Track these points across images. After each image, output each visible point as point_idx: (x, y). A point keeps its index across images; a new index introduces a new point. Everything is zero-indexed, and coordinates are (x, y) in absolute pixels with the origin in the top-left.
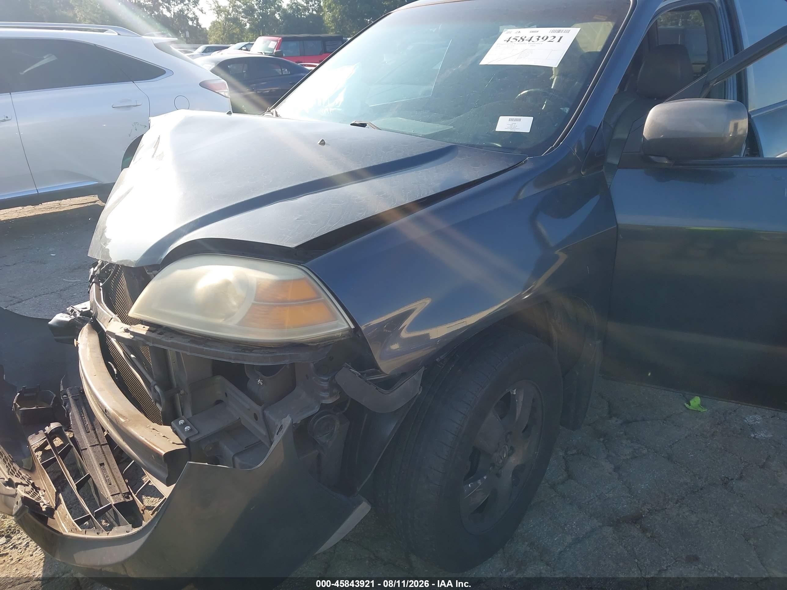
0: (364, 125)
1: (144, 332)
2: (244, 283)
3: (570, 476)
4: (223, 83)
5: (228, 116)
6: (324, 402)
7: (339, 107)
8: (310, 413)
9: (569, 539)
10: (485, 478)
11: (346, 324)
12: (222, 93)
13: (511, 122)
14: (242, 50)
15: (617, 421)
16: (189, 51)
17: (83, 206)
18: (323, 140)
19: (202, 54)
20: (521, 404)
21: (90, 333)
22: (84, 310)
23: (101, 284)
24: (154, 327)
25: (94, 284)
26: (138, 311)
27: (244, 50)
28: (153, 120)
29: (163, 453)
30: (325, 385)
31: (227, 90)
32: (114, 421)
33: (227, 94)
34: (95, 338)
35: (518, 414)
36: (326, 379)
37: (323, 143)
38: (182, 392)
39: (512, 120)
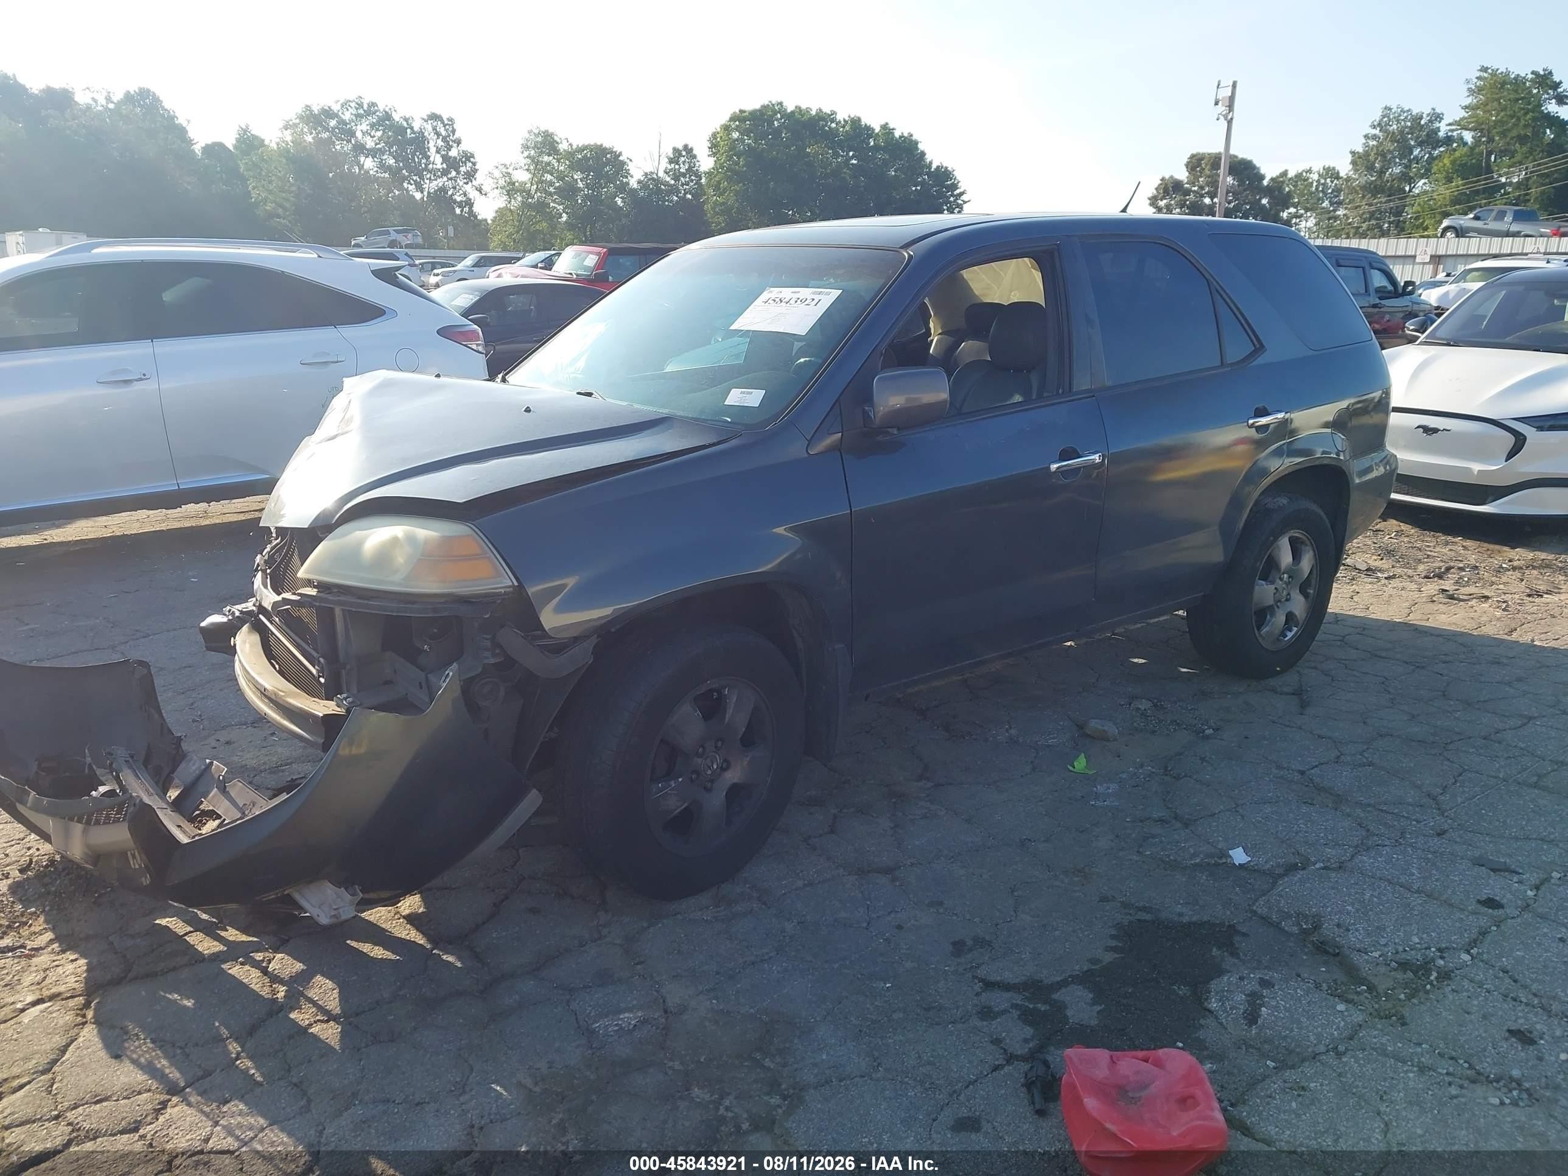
0: (589, 394)
1: (314, 594)
2: (411, 539)
3: (832, 832)
4: (474, 332)
5: (436, 378)
6: (486, 661)
7: (579, 372)
8: (472, 674)
9: (800, 883)
10: (680, 780)
11: (509, 581)
12: (474, 347)
13: (741, 395)
14: (537, 268)
15: (925, 784)
16: (449, 264)
17: (242, 517)
18: (528, 407)
19: (472, 269)
20: (733, 706)
21: (250, 632)
22: (244, 610)
23: (268, 571)
24: (322, 586)
25: (260, 572)
26: (307, 572)
27: (541, 268)
28: (348, 382)
29: (321, 715)
30: (488, 644)
31: (480, 342)
32: (273, 697)
33: (480, 349)
34: (256, 638)
35: (728, 716)
36: (488, 637)
37: (528, 410)
38: (348, 667)
39: (744, 393)
